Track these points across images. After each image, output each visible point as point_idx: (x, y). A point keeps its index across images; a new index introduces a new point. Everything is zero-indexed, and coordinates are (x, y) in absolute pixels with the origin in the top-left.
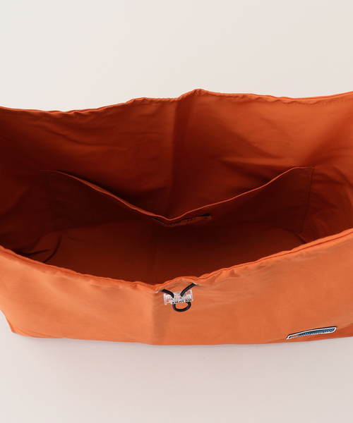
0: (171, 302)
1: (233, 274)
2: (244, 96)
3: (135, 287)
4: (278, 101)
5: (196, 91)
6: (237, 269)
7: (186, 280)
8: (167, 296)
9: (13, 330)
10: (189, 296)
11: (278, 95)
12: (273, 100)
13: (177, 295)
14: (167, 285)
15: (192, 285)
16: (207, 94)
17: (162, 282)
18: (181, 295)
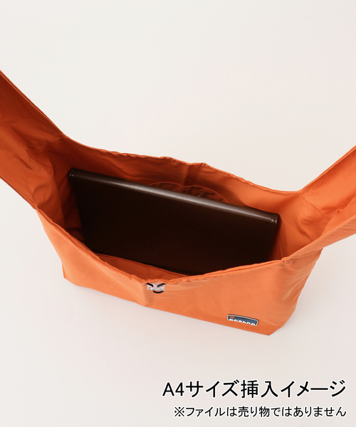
7: (160, 281)
9: (64, 276)
10: (162, 288)
14: (149, 281)
15: (164, 284)
17: (146, 280)
18: (158, 286)
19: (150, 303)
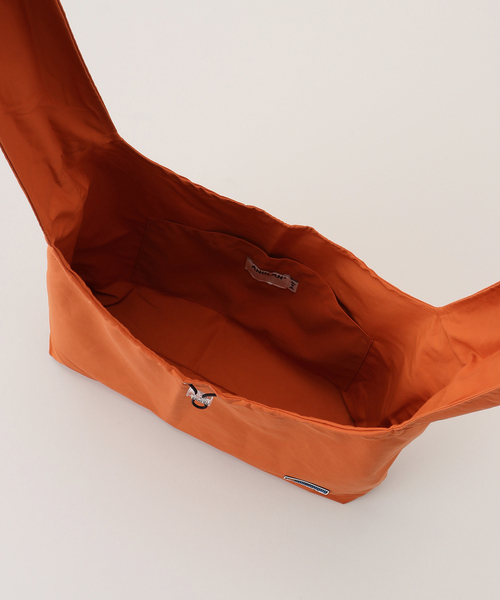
0: (192, 396)
1: (249, 406)
2: (345, 251)
3: (170, 370)
4: (367, 271)
5: (307, 227)
6: (254, 405)
7: (211, 389)
8: (191, 390)
9: (51, 353)
10: (208, 401)
11: (370, 266)
12: (364, 267)
13: (200, 394)
14: (196, 382)
15: (214, 395)
16: (316, 235)
17: (193, 378)
18: (203, 396)
19: (177, 420)
